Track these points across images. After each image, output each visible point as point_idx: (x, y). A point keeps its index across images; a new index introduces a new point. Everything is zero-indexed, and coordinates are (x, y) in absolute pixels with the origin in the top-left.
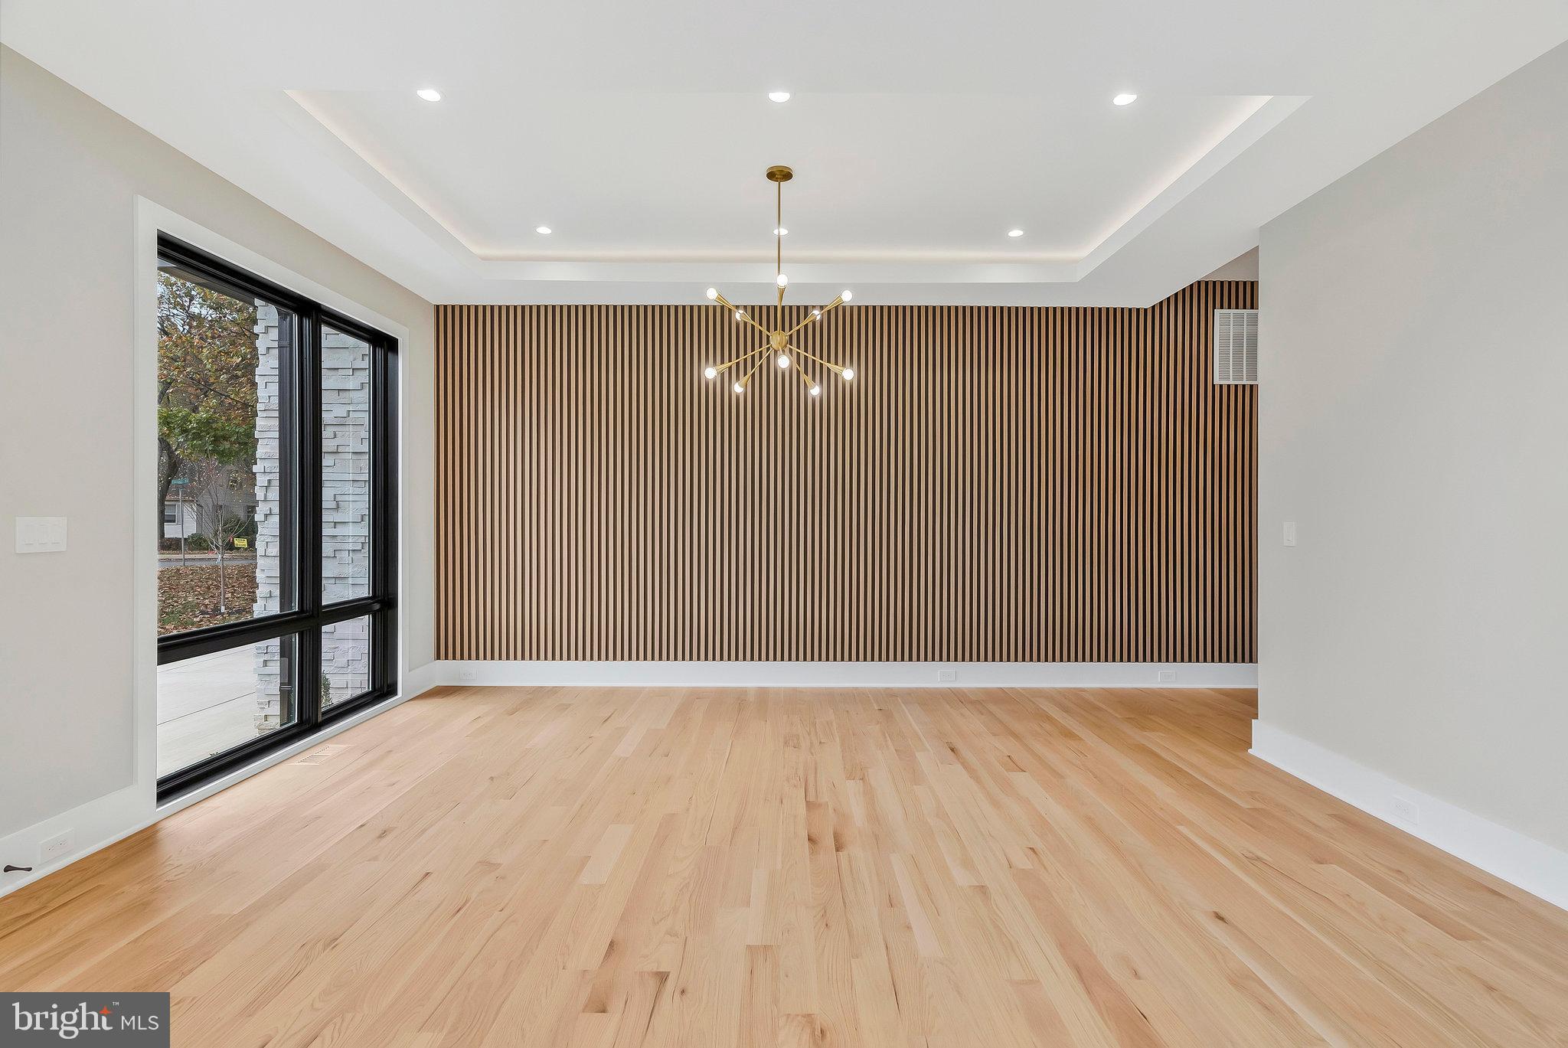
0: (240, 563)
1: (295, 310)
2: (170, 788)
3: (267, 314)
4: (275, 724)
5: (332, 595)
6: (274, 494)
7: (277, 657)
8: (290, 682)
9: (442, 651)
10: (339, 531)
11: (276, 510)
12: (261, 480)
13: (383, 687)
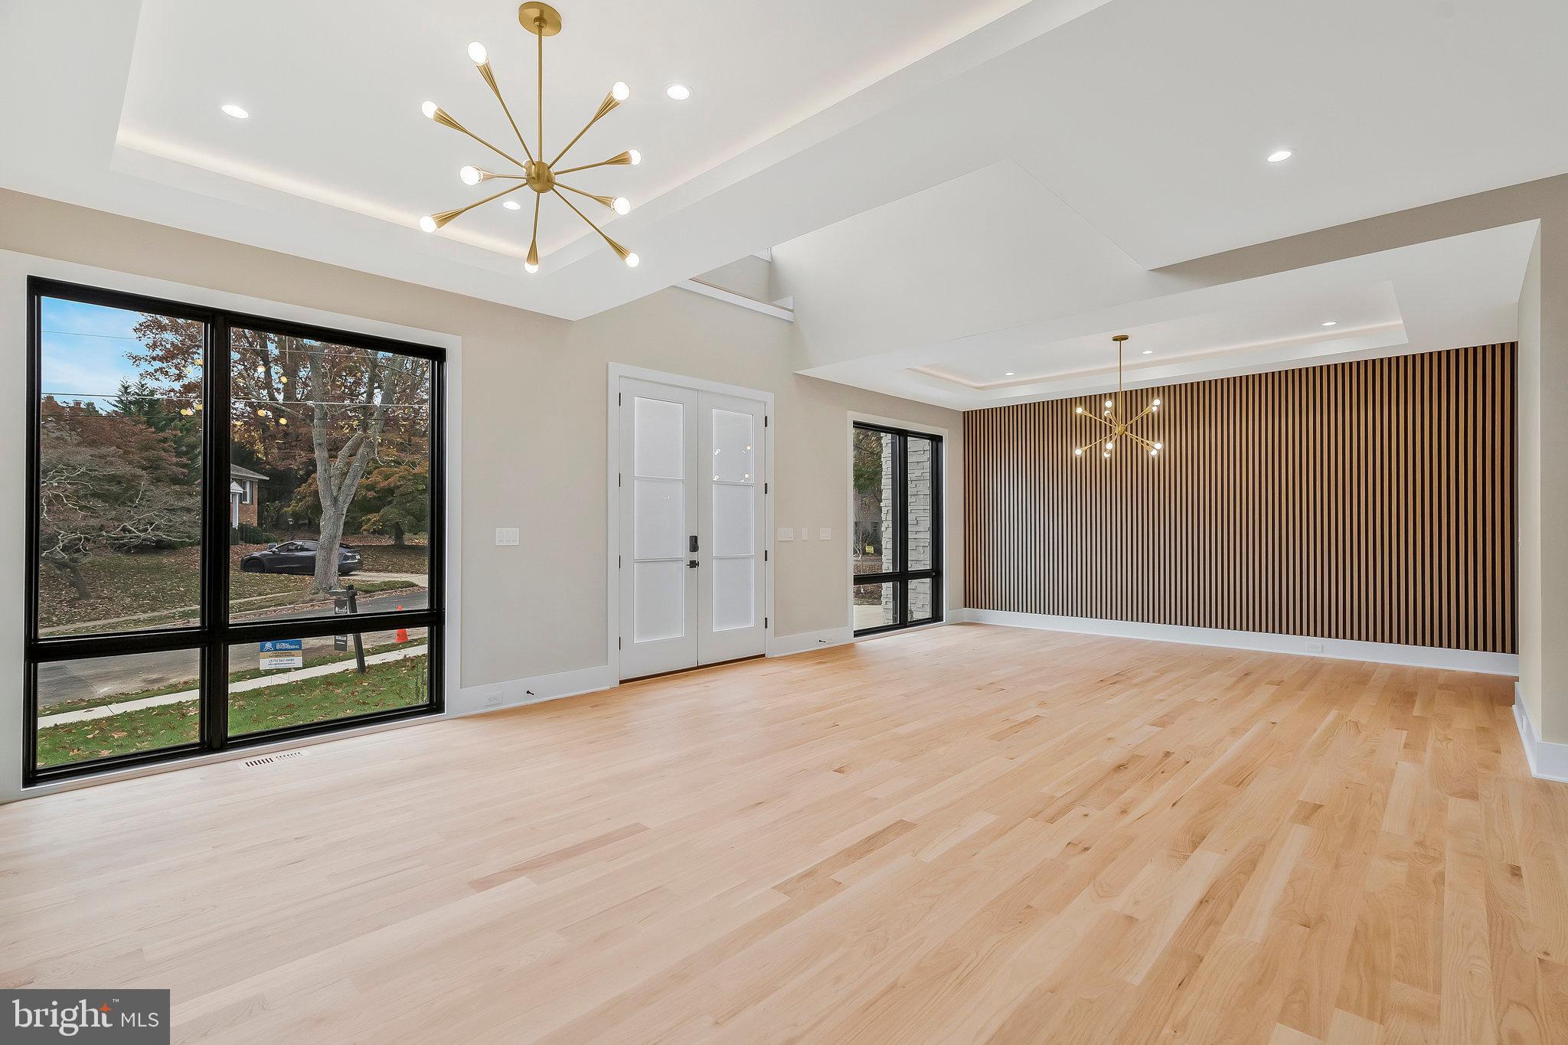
0: (869, 563)
1: (897, 434)
2: (858, 634)
3: (886, 439)
4: (891, 623)
5: (912, 567)
6: (890, 517)
7: (891, 600)
8: (896, 613)
9: (967, 603)
10: (918, 536)
11: (891, 525)
12: (884, 510)
13: (936, 616)
